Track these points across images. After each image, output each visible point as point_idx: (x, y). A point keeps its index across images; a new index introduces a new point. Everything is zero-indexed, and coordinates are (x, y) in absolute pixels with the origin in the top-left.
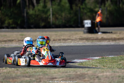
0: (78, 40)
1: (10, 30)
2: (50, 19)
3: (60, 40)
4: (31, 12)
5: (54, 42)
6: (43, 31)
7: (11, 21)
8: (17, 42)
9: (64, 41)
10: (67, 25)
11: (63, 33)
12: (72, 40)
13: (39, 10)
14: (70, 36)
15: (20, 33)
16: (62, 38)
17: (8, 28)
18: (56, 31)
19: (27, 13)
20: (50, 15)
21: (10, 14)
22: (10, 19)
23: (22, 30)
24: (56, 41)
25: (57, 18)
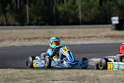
0: (103, 37)
1: (38, 27)
2: (79, 15)
3: (85, 37)
4: (60, 8)
5: (77, 40)
6: (71, 28)
7: (40, 18)
8: (42, 39)
9: (88, 39)
10: (96, 22)
11: (91, 30)
12: (97, 37)
13: (68, 7)
14: (96, 34)
15: (48, 30)
16: (88, 35)
17: (36, 24)
18: (84, 28)
19: (56, 10)
20: (79, 12)
21: (39, 11)
22: (39, 16)
23: (51, 27)
24: (80, 39)
25: (86, 15)
